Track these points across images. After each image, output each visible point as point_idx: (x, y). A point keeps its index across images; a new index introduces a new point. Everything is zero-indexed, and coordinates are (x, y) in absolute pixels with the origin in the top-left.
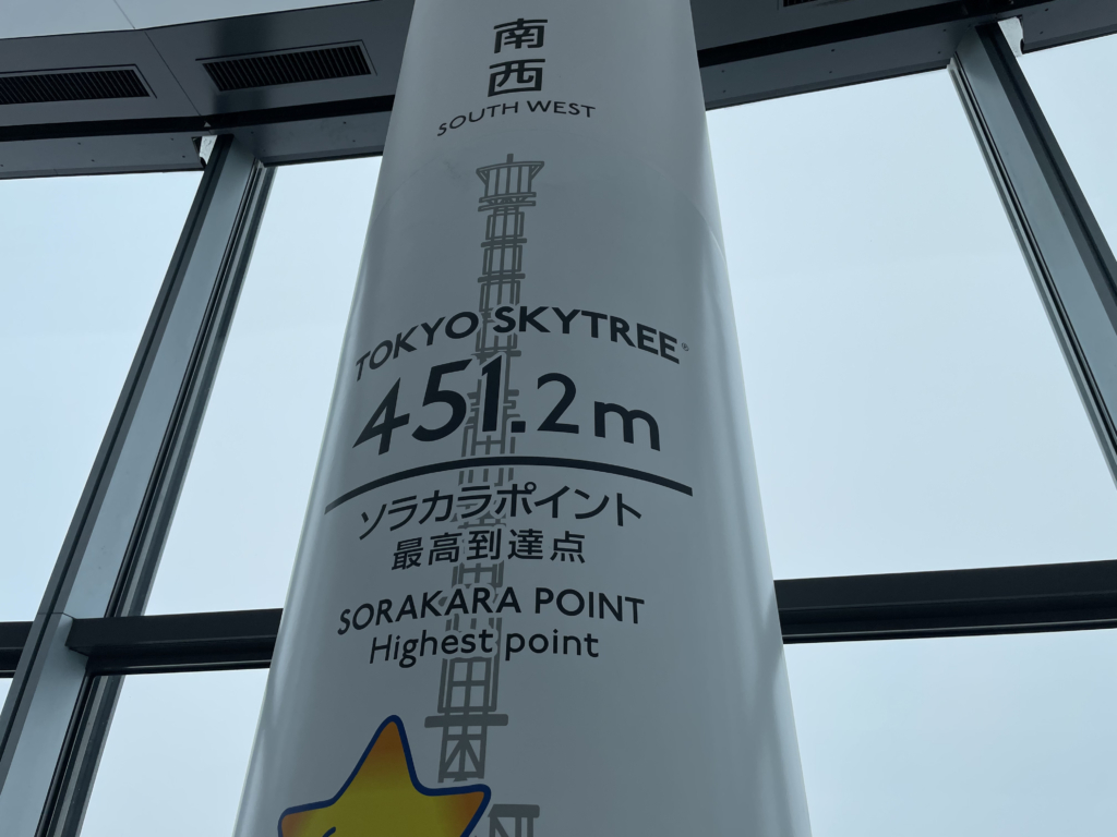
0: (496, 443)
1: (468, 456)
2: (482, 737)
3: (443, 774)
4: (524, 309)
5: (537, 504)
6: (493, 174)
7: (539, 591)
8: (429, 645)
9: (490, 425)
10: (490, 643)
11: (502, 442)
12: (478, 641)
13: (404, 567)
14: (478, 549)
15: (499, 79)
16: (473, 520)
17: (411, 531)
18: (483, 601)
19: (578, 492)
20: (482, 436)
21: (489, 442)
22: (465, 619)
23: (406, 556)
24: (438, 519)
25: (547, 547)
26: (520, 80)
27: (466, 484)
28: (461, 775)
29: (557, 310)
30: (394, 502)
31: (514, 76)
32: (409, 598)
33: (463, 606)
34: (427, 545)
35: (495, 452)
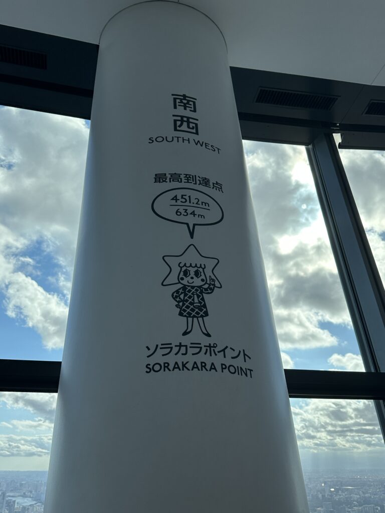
26: (188, 127)
31: (185, 124)
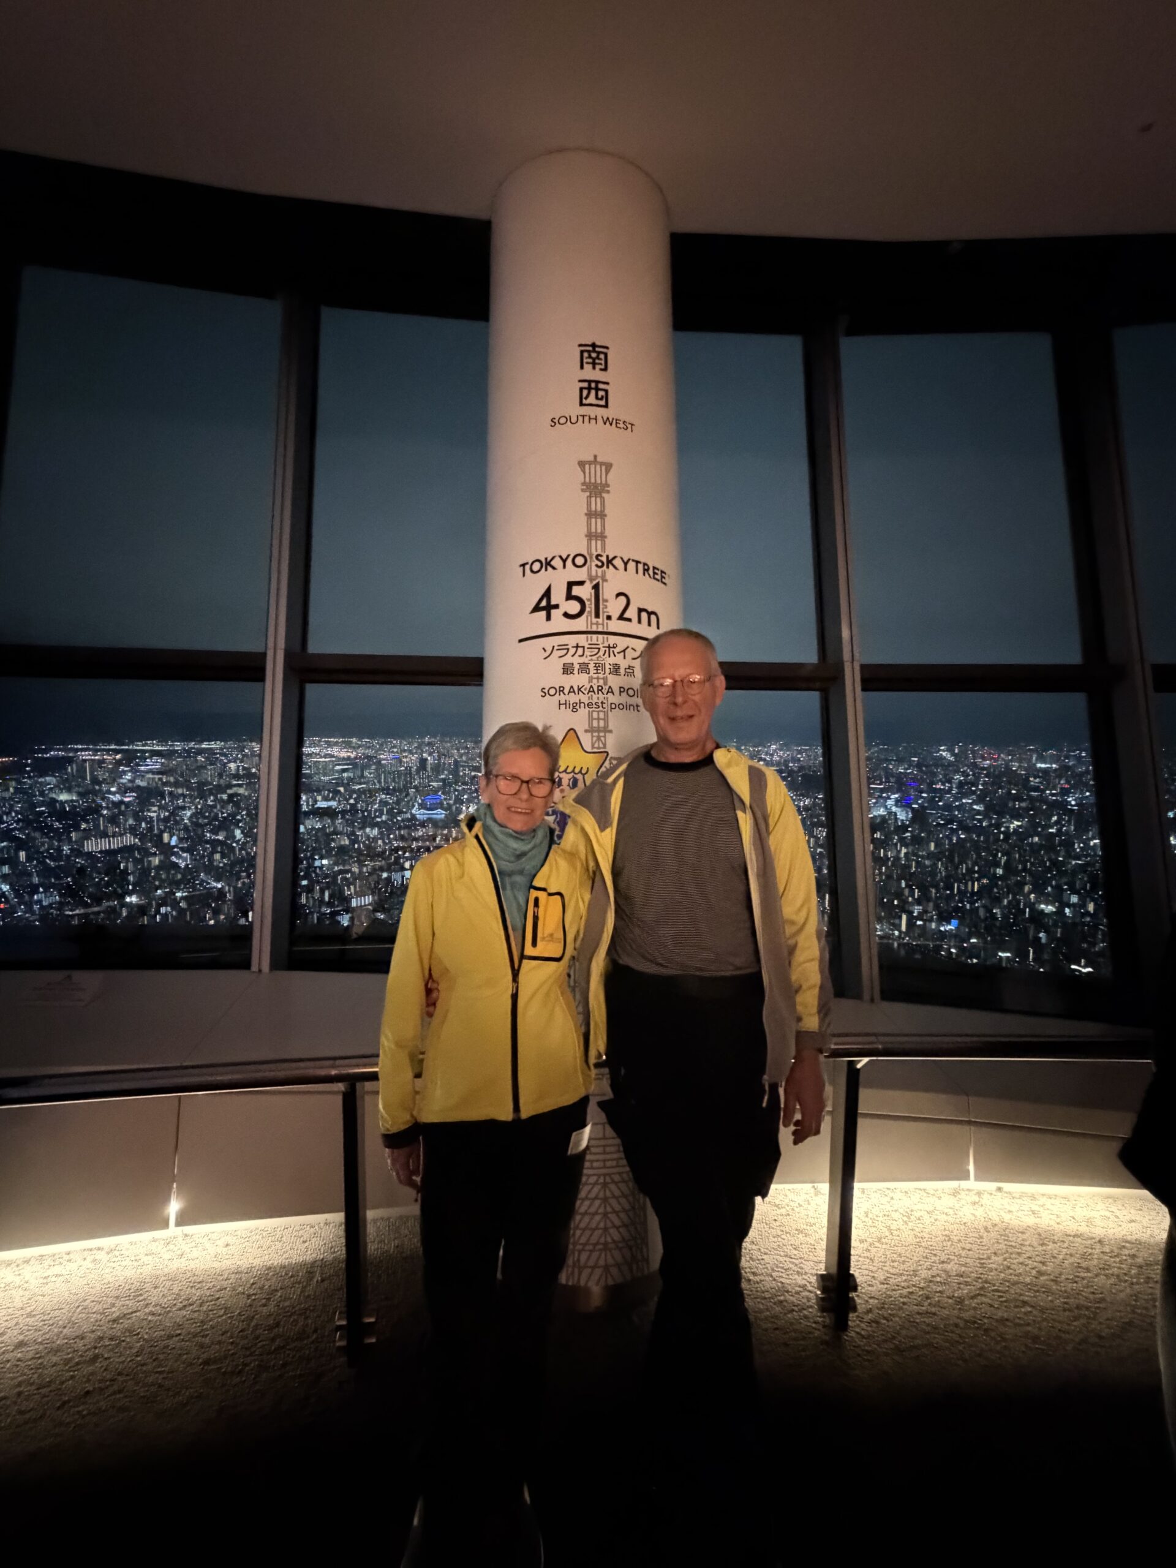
0: (600, 624)
1: (589, 629)
2: (605, 737)
3: (593, 747)
4: (607, 557)
5: (618, 653)
6: (587, 466)
7: (620, 688)
8: (582, 705)
9: (597, 615)
10: (604, 706)
11: (603, 625)
12: (600, 705)
13: (567, 674)
14: (597, 670)
15: (585, 392)
16: (594, 658)
17: (568, 659)
18: (601, 690)
19: (632, 649)
20: (594, 620)
21: (597, 624)
22: (595, 697)
23: (567, 669)
24: (580, 656)
25: (622, 671)
26: (597, 398)
27: (590, 642)
28: (599, 748)
29: (622, 558)
30: (559, 646)
31: (593, 392)
32: (572, 687)
33: (594, 691)
34: (577, 667)
35: (600, 629)
